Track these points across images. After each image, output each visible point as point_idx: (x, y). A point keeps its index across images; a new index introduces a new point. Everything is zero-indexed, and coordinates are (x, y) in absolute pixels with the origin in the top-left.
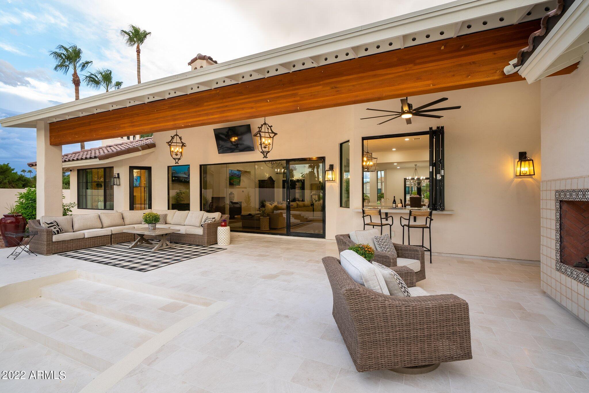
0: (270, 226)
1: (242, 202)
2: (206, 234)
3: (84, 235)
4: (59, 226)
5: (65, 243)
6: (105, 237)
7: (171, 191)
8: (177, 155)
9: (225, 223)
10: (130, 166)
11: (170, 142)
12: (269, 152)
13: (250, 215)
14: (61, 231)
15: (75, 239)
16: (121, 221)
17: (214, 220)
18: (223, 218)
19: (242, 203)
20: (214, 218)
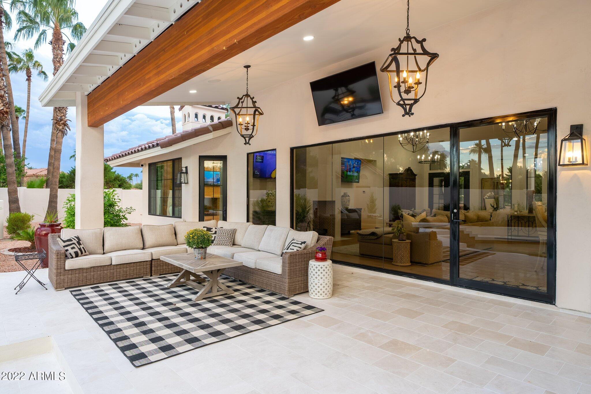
0: (411, 257)
1: (361, 209)
2: (287, 274)
3: (110, 261)
4: (80, 244)
5: (83, 273)
6: (142, 264)
7: (251, 192)
8: (247, 129)
9: (324, 254)
10: (199, 156)
11: (237, 107)
12: (416, 101)
13: (373, 234)
14: (82, 253)
15: (97, 267)
16: (170, 238)
17: (303, 246)
18: (321, 243)
19: (362, 211)
20: (304, 242)
